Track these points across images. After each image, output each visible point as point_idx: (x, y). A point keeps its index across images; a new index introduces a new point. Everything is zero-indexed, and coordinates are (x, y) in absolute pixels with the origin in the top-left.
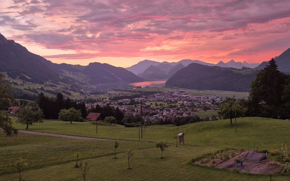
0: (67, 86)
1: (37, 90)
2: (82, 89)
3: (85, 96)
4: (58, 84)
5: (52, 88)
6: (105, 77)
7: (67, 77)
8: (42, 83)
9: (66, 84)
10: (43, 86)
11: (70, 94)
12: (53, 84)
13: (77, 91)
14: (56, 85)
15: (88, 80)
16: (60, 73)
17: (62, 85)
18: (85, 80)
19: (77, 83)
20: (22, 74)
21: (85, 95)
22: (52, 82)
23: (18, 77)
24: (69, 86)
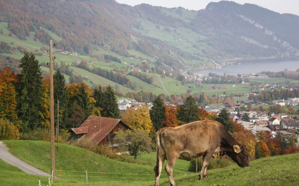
0: (146, 60)
1: (71, 68)
2: (184, 69)
3: (189, 87)
4: (126, 56)
5: (109, 64)
6: (247, 39)
7: (148, 38)
8: (86, 51)
9: (144, 56)
10: (86, 58)
11: (149, 81)
12: (114, 55)
13: (171, 74)
14: (119, 57)
15: (201, 48)
16: (135, 29)
17: (134, 57)
18: (194, 46)
19: (173, 55)
20: (41, 28)
21: (189, 85)
22: (113, 50)
23: (32, 34)
24: (153, 60)
